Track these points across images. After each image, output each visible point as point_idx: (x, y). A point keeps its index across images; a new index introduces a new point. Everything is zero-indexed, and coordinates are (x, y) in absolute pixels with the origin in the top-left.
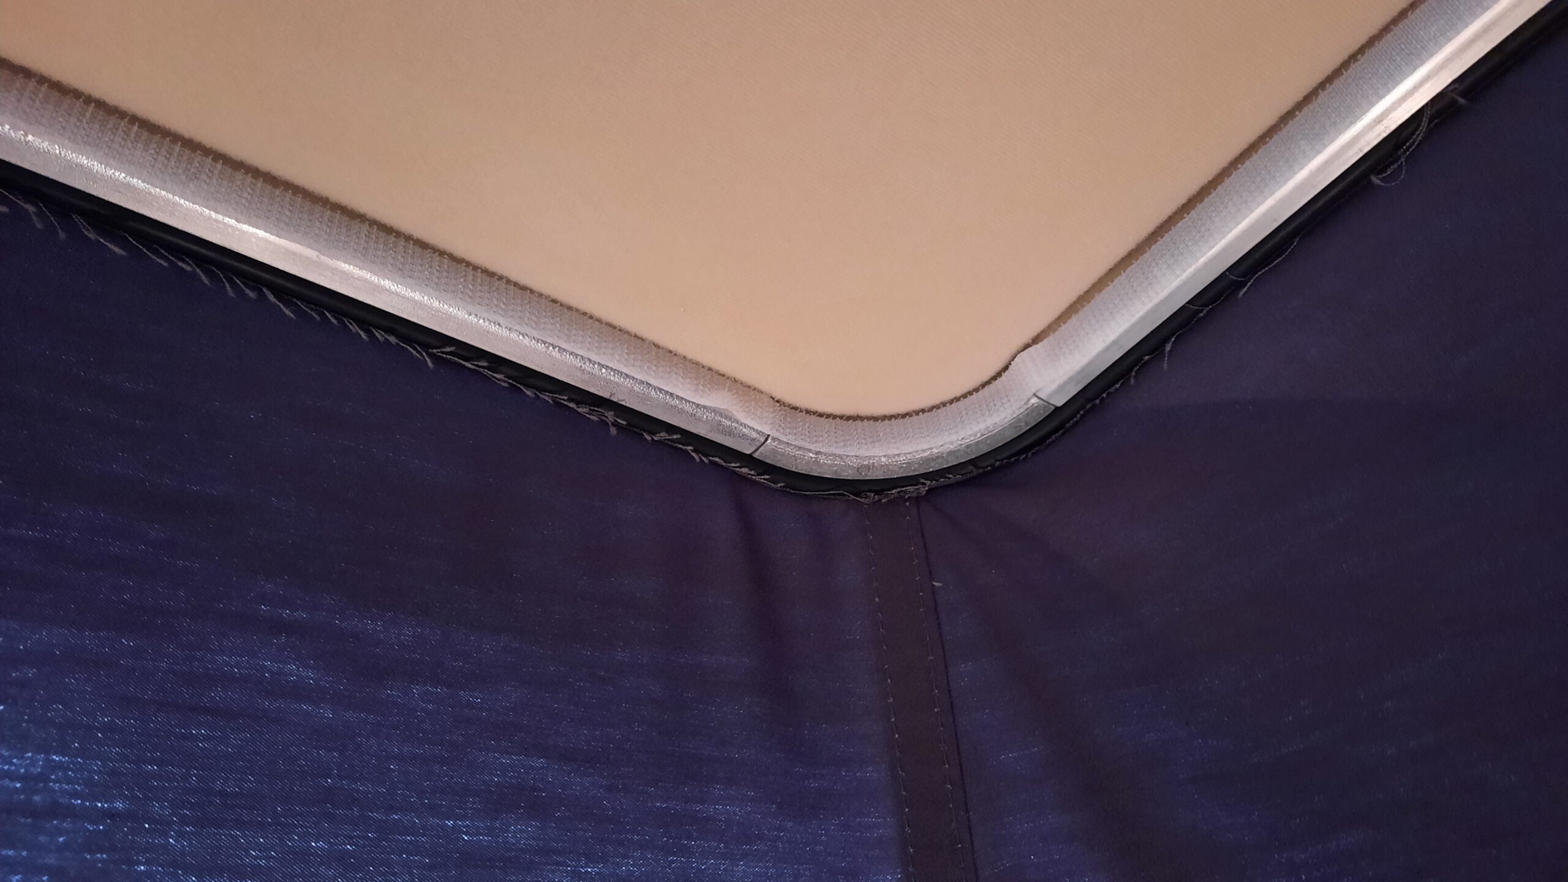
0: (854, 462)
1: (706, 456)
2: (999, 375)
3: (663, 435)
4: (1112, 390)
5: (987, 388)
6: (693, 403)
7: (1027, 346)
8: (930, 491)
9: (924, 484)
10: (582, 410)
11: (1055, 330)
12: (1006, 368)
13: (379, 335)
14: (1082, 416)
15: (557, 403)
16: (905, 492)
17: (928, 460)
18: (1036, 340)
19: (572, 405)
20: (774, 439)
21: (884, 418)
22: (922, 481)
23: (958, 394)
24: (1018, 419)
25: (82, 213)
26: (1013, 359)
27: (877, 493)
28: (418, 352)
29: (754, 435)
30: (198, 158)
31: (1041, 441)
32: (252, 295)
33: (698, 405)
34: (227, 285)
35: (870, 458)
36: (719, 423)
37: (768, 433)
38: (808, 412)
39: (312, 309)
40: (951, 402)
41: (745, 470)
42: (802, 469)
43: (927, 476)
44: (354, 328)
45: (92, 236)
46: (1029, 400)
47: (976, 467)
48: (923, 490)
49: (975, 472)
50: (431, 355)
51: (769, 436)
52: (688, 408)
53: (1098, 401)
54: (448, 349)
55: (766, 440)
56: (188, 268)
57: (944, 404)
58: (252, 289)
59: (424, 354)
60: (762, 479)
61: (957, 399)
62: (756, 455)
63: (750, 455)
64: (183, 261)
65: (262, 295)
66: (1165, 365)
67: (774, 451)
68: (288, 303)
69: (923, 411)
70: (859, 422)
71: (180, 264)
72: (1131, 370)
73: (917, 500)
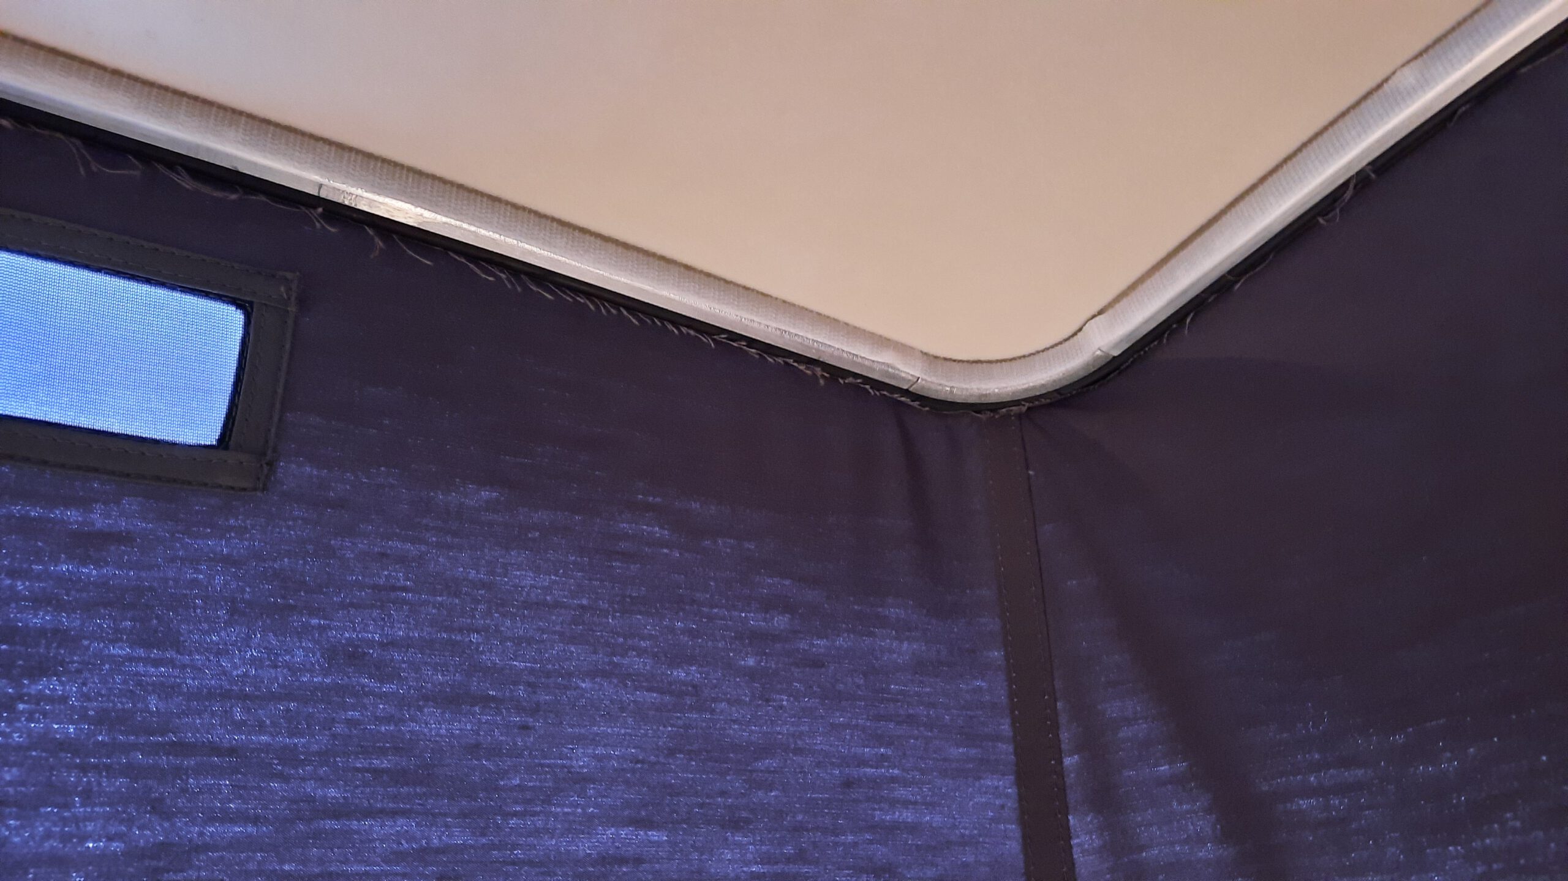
0: (976, 392)
1: (878, 390)
2: (1075, 334)
3: (850, 380)
4: (1152, 345)
5: (1067, 343)
6: (870, 360)
7: (1094, 317)
8: (1029, 408)
9: (1024, 405)
10: (802, 367)
11: (1112, 307)
12: (1080, 330)
13: (684, 330)
14: (1132, 362)
15: (786, 363)
16: (1011, 410)
17: (1026, 390)
18: (1101, 312)
19: (795, 364)
20: (922, 380)
21: (997, 361)
22: (1023, 403)
23: (1048, 346)
24: (1088, 365)
25: (527, 274)
26: (1085, 325)
27: (991, 411)
28: (705, 338)
29: (910, 378)
30: (587, 237)
31: (1104, 377)
32: (614, 311)
33: (873, 361)
34: (602, 308)
35: (987, 390)
36: (887, 372)
37: (918, 376)
38: (945, 359)
39: (646, 317)
40: (1043, 351)
41: (903, 399)
42: (941, 397)
43: (1026, 400)
44: (670, 327)
45: (534, 288)
46: (1096, 351)
47: (1061, 394)
48: (1024, 409)
49: (1059, 397)
50: (714, 340)
51: (919, 378)
52: (866, 363)
53: (1142, 353)
54: (723, 336)
55: (918, 380)
56: (582, 301)
57: (1038, 352)
58: (614, 308)
59: (710, 340)
60: (916, 404)
61: (1047, 349)
62: (911, 389)
63: (907, 390)
64: (579, 296)
65: (619, 311)
66: (1186, 332)
67: (923, 387)
68: (634, 315)
69: (1024, 356)
70: (979, 365)
71: (578, 299)
72: (1164, 333)
73: (1019, 416)
